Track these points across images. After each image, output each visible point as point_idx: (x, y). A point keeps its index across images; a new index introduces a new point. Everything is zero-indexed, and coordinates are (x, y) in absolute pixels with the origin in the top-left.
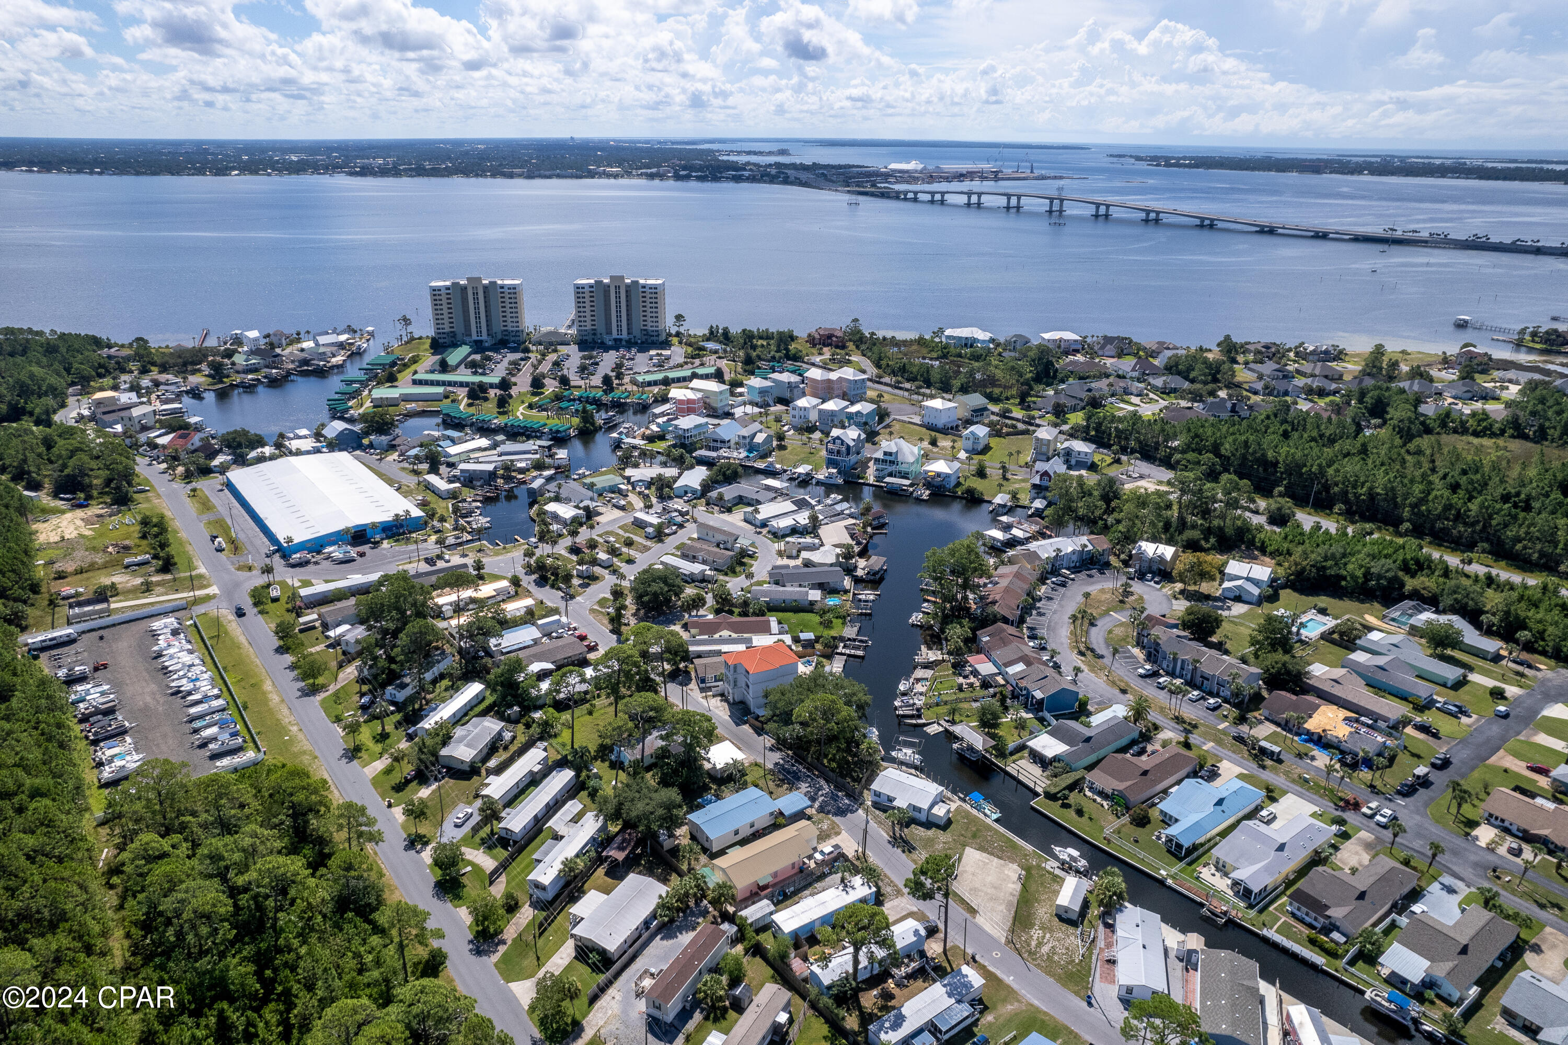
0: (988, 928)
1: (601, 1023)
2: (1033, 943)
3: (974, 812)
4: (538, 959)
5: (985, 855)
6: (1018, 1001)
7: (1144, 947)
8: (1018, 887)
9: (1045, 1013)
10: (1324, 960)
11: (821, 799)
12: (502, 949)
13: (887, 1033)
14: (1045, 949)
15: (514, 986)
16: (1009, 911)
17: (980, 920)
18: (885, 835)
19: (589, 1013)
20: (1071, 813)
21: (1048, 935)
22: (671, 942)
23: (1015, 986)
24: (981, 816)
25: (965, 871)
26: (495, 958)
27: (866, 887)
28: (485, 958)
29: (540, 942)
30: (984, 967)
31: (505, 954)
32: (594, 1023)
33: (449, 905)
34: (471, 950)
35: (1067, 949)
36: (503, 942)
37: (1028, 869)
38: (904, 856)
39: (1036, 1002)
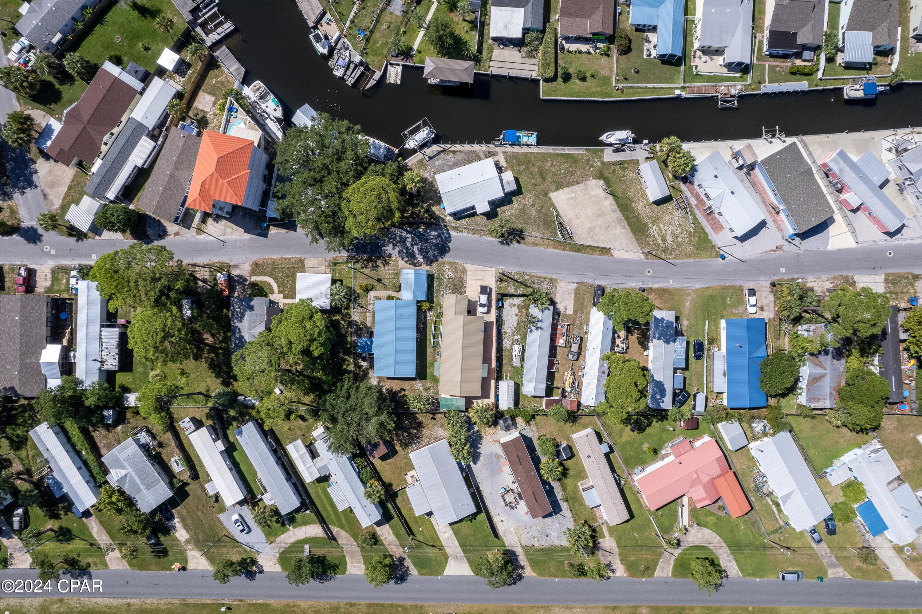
0: (626, 256)
1: (517, 539)
2: (660, 241)
3: (517, 149)
4: (433, 546)
5: (566, 190)
6: (689, 294)
7: (733, 193)
8: (610, 200)
9: (708, 288)
10: (806, 83)
11: (416, 249)
12: (408, 563)
13: (663, 402)
14: (669, 239)
15: (448, 571)
16: (624, 228)
17: (617, 254)
18: (492, 239)
19: (503, 541)
20: (576, 84)
21: (662, 226)
22: (482, 458)
23: (678, 285)
24: (525, 149)
25: (570, 220)
26: (414, 571)
27: (546, 311)
28: (409, 578)
29: (419, 537)
30: (651, 288)
31: (414, 564)
32: (513, 543)
33: (338, 576)
34: (396, 583)
35: (680, 226)
36: (401, 560)
37: (601, 176)
38: (522, 246)
39: (697, 286)
